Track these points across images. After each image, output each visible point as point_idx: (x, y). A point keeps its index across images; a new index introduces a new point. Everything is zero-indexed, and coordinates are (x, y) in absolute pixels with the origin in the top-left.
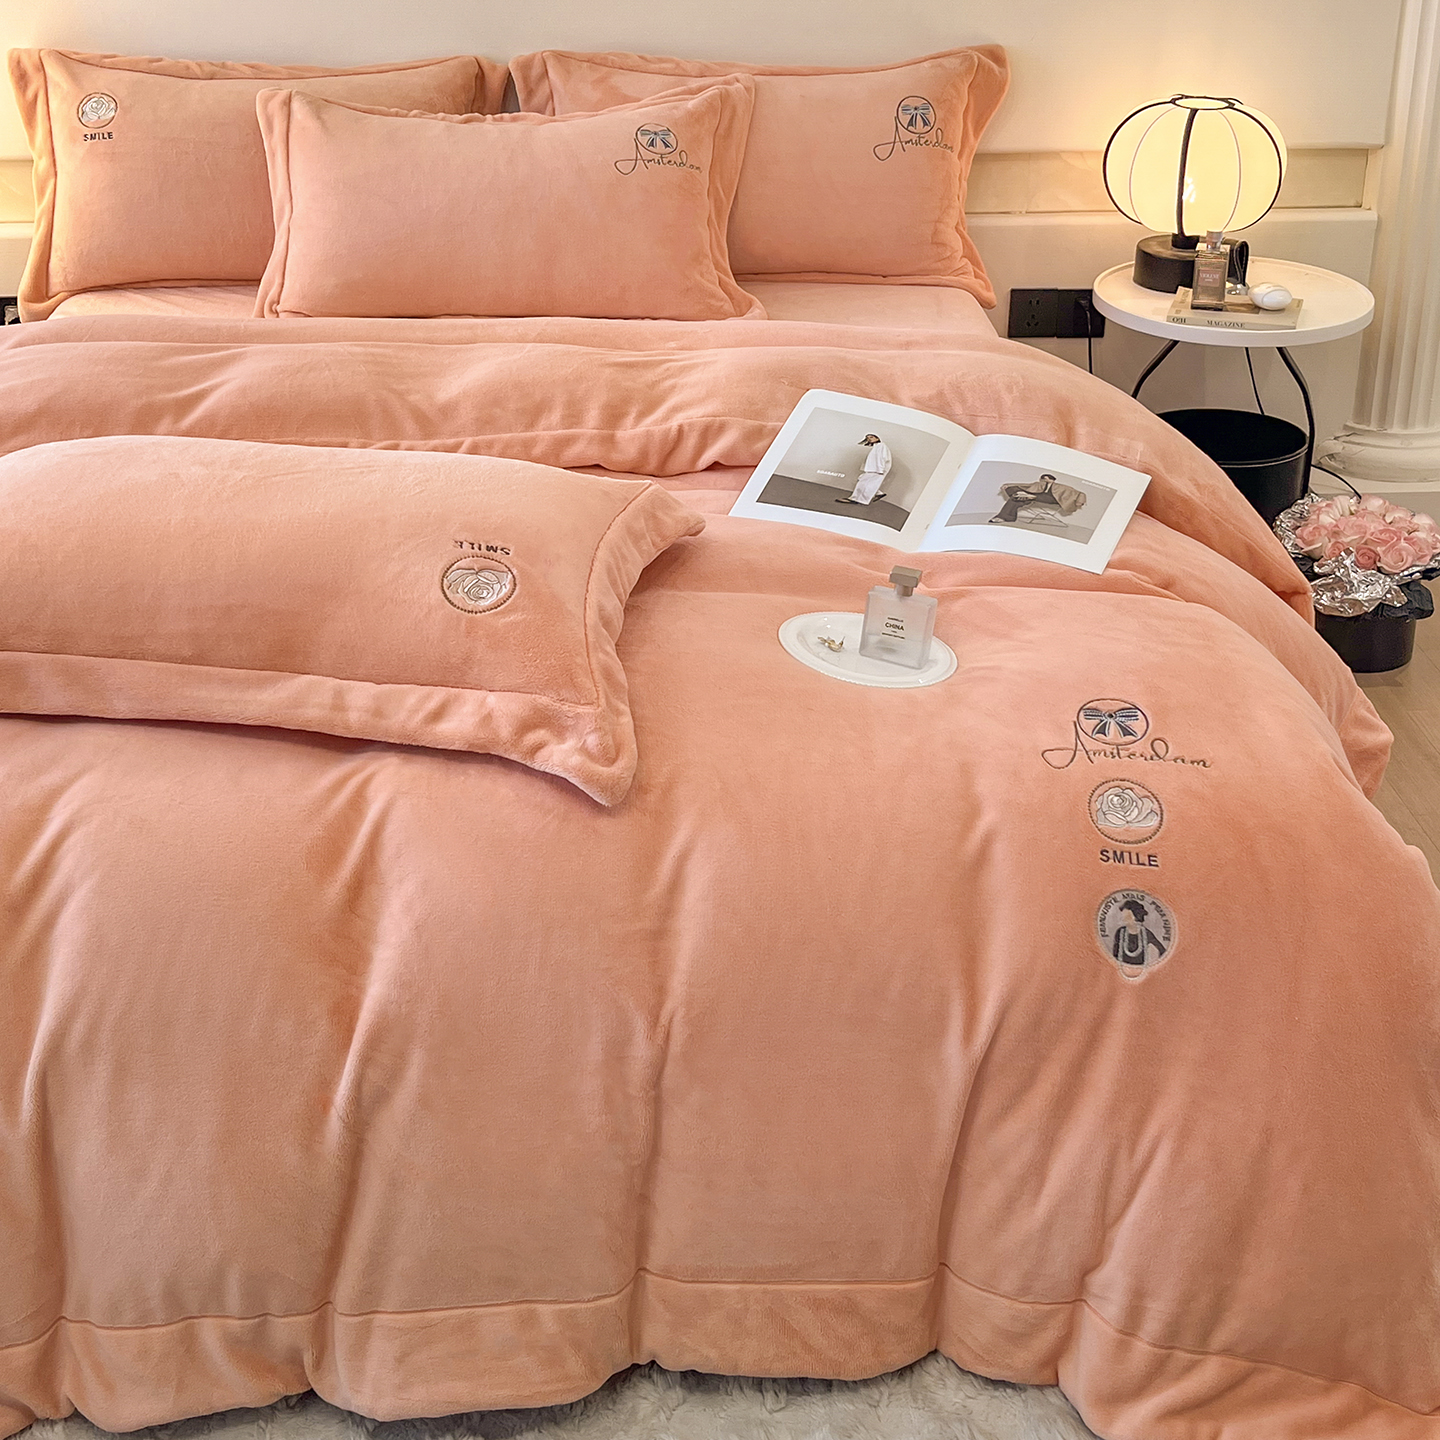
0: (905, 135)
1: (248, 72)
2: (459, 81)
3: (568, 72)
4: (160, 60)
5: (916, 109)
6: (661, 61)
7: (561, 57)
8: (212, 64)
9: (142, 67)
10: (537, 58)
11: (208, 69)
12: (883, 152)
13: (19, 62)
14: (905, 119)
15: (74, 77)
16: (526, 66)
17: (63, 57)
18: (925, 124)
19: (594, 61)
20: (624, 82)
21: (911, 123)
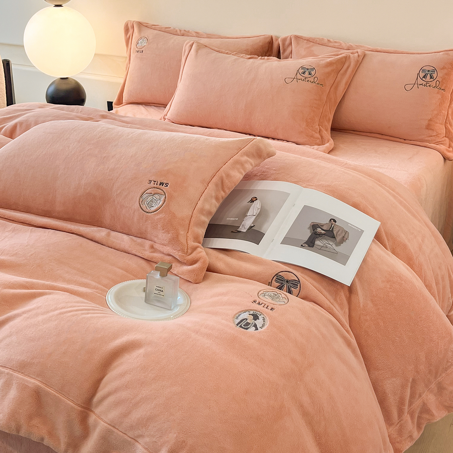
0: (420, 81)
1: (194, 34)
2: (261, 44)
3: (298, 44)
4: (170, 28)
5: (428, 71)
6: (336, 42)
7: (297, 38)
8: (185, 31)
9: (163, 30)
10: (288, 38)
11: (182, 32)
12: (408, 87)
13: (127, 25)
14: (422, 75)
15: (140, 31)
16: (284, 40)
17: (140, 24)
18: (431, 78)
19: (308, 40)
20: (316, 49)
21: (424, 77)
